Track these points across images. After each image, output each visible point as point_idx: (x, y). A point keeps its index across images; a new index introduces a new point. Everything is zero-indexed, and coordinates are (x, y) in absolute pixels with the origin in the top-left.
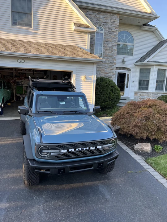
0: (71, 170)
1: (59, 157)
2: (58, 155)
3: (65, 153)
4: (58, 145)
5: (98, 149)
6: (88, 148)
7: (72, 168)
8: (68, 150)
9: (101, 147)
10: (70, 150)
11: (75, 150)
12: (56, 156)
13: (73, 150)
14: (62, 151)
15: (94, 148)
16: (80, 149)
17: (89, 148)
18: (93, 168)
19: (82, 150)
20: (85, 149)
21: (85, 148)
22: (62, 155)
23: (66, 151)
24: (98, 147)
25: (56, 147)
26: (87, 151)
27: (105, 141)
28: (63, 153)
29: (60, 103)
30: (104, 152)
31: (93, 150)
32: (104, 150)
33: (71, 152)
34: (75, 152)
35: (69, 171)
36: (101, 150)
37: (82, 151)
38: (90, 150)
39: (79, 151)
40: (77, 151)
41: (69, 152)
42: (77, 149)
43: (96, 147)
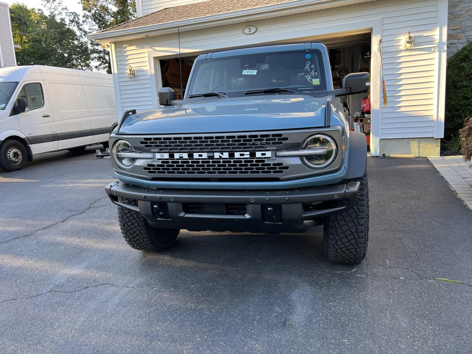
0: (186, 213)
1: (149, 168)
2: (149, 165)
3: (165, 162)
4: (145, 139)
5: (261, 161)
6: (226, 155)
7: (188, 206)
8: (172, 156)
9: (268, 154)
10: (177, 156)
11: (191, 156)
12: (145, 169)
13: (185, 156)
14: (158, 156)
15: (247, 155)
16: (205, 155)
17: (232, 155)
18: (247, 216)
19: (209, 157)
20: (217, 155)
21: (219, 154)
22: (158, 165)
23: (166, 156)
24: (258, 154)
25: (142, 143)
26: (223, 162)
27: (281, 135)
28: (161, 161)
29: (245, 72)
30: (282, 172)
31: (243, 160)
32: (282, 164)
33: (180, 161)
34: (190, 161)
35: (180, 212)
36: (269, 165)
37: (211, 161)
38: (232, 160)
39: (200, 159)
40: (196, 159)
41: (175, 159)
42: (194, 154)
43: (253, 155)
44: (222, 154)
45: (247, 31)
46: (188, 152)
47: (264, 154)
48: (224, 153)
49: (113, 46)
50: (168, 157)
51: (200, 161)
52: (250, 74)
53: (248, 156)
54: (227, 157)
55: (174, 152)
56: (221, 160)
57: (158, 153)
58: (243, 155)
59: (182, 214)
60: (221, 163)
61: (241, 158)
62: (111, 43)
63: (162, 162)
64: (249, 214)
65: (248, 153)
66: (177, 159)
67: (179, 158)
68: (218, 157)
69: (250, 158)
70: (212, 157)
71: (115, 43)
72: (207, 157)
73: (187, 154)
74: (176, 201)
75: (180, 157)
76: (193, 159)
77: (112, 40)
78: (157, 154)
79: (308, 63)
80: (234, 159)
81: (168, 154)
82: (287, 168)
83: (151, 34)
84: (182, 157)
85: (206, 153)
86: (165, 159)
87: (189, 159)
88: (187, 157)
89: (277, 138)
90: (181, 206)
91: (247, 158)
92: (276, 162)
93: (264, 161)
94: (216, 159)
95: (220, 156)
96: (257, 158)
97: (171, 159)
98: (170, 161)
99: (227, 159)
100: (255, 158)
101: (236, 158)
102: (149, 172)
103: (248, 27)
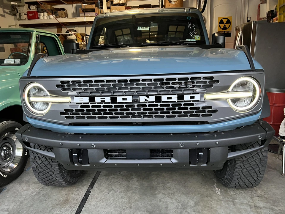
1: (67, 113)
2: (66, 110)
3: (84, 106)
4: (62, 82)
5: (189, 104)
6: (152, 99)
7: (108, 153)
8: (92, 100)
9: (197, 97)
10: (98, 100)
11: (114, 99)
12: (62, 113)
14: (77, 100)
15: (175, 98)
16: (129, 99)
17: (158, 98)
18: (174, 160)
19: (134, 101)
20: (142, 99)
21: (145, 97)
22: (76, 110)
23: (86, 100)
24: (187, 98)
25: (58, 86)
26: (149, 106)
27: (212, 78)
28: (80, 105)
29: (139, 28)
30: (211, 115)
31: (171, 104)
32: (211, 107)
33: (102, 105)
34: (113, 105)
35: (102, 158)
36: (199, 108)
37: (136, 104)
38: (159, 104)
39: (124, 103)
40: (119, 103)
41: (96, 103)
42: (118, 97)
43: (181, 98)
44: (149, 97)
46: (111, 96)
47: (193, 97)
48: (150, 97)
50: (88, 101)
51: (125, 105)
52: (144, 30)
53: (176, 100)
54: (154, 100)
55: (95, 96)
56: (147, 104)
57: (76, 96)
58: (170, 98)
59: (104, 160)
60: (147, 107)
61: (168, 102)
63: (81, 107)
64: (176, 159)
65: (176, 96)
66: (98, 103)
67: (100, 102)
68: (144, 101)
69: (178, 102)
70: (138, 101)
72: (131, 101)
73: (109, 98)
74: (97, 148)
75: (102, 101)
76: (117, 103)
78: (75, 98)
79: (190, 23)
80: (161, 102)
81: (88, 98)
82: (215, 111)
84: (104, 101)
85: (131, 97)
86: (84, 103)
87: (112, 103)
88: (110, 101)
89: (208, 81)
90: (102, 152)
91: (175, 102)
92: (206, 105)
93: (193, 104)
94: (142, 102)
95: (146, 100)
96: (185, 101)
97: (91, 103)
98: (91, 105)
99: (153, 102)
100: (183, 102)
101: (163, 102)
102: (66, 117)
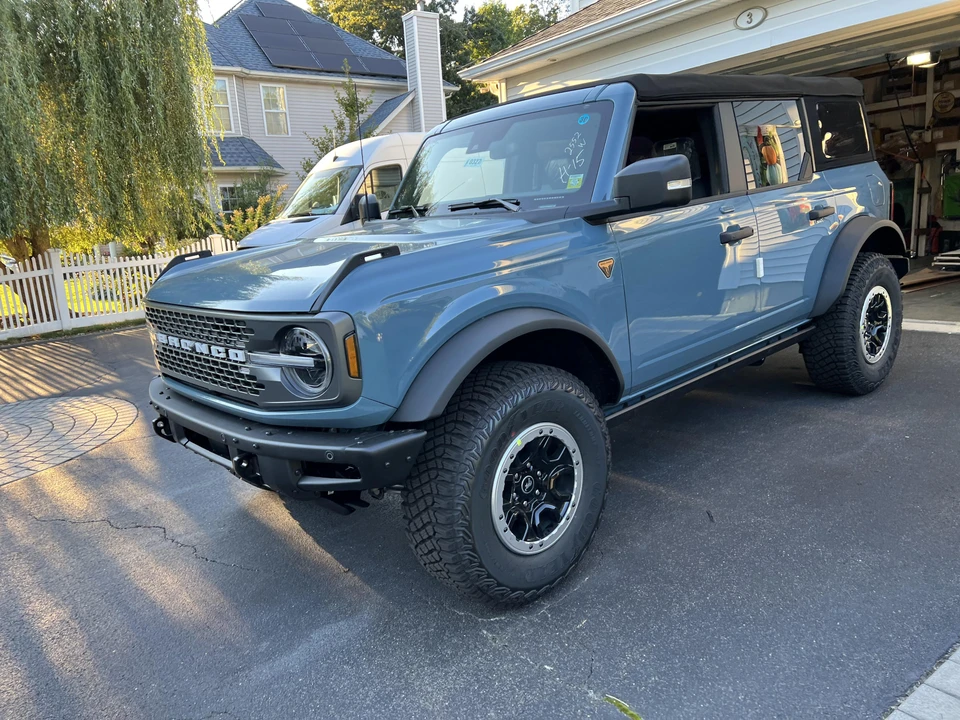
5: (235, 366)
6: (205, 348)
10: (170, 341)
13: (176, 342)
14: (160, 338)
15: (223, 353)
16: (189, 345)
20: (198, 347)
22: (162, 354)
23: (164, 339)
24: (232, 354)
26: (205, 360)
27: (244, 323)
28: (162, 346)
30: (258, 392)
31: (220, 361)
32: (256, 377)
33: (174, 350)
34: (180, 352)
35: (182, 437)
36: (244, 376)
37: (194, 355)
38: (211, 359)
39: (186, 350)
40: (184, 350)
42: (181, 341)
43: (227, 353)
45: (743, 22)
46: (178, 336)
47: (238, 355)
48: (203, 345)
49: (503, 85)
50: (165, 342)
51: (187, 354)
53: (224, 356)
54: (206, 352)
56: (202, 357)
57: (159, 332)
58: (219, 352)
60: (203, 362)
61: (217, 358)
62: (500, 81)
63: (163, 349)
65: (223, 349)
66: (171, 346)
68: (200, 351)
69: (225, 360)
71: (507, 80)
72: (191, 349)
73: (176, 339)
74: (169, 417)
75: (173, 344)
77: (504, 74)
78: (158, 334)
79: (576, 137)
81: (165, 337)
82: (262, 386)
83: (560, 56)
84: (175, 344)
85: (191, 342)
86: (164, 344)
87: (179, 349)
88: (178, 345)
89: (241, 327)
91: (223, 359)
92: (249, 373)
93: (238, 368)
94: (198, 353)
96: (231, 361)
97: (167, 346)
98: (168, 348)
100: (229, 360)
101: (214, 357)
103: (747, 12)
